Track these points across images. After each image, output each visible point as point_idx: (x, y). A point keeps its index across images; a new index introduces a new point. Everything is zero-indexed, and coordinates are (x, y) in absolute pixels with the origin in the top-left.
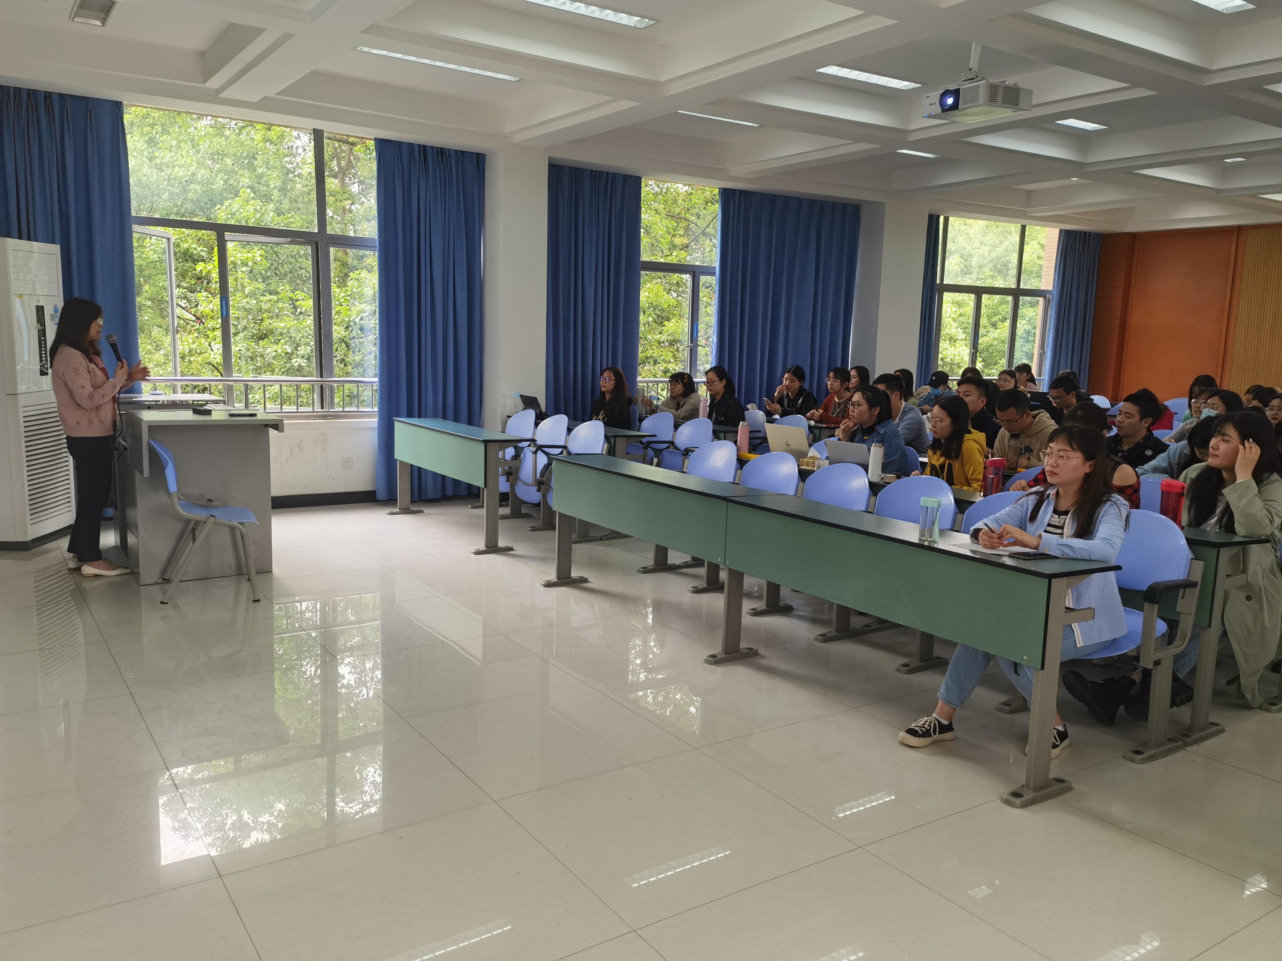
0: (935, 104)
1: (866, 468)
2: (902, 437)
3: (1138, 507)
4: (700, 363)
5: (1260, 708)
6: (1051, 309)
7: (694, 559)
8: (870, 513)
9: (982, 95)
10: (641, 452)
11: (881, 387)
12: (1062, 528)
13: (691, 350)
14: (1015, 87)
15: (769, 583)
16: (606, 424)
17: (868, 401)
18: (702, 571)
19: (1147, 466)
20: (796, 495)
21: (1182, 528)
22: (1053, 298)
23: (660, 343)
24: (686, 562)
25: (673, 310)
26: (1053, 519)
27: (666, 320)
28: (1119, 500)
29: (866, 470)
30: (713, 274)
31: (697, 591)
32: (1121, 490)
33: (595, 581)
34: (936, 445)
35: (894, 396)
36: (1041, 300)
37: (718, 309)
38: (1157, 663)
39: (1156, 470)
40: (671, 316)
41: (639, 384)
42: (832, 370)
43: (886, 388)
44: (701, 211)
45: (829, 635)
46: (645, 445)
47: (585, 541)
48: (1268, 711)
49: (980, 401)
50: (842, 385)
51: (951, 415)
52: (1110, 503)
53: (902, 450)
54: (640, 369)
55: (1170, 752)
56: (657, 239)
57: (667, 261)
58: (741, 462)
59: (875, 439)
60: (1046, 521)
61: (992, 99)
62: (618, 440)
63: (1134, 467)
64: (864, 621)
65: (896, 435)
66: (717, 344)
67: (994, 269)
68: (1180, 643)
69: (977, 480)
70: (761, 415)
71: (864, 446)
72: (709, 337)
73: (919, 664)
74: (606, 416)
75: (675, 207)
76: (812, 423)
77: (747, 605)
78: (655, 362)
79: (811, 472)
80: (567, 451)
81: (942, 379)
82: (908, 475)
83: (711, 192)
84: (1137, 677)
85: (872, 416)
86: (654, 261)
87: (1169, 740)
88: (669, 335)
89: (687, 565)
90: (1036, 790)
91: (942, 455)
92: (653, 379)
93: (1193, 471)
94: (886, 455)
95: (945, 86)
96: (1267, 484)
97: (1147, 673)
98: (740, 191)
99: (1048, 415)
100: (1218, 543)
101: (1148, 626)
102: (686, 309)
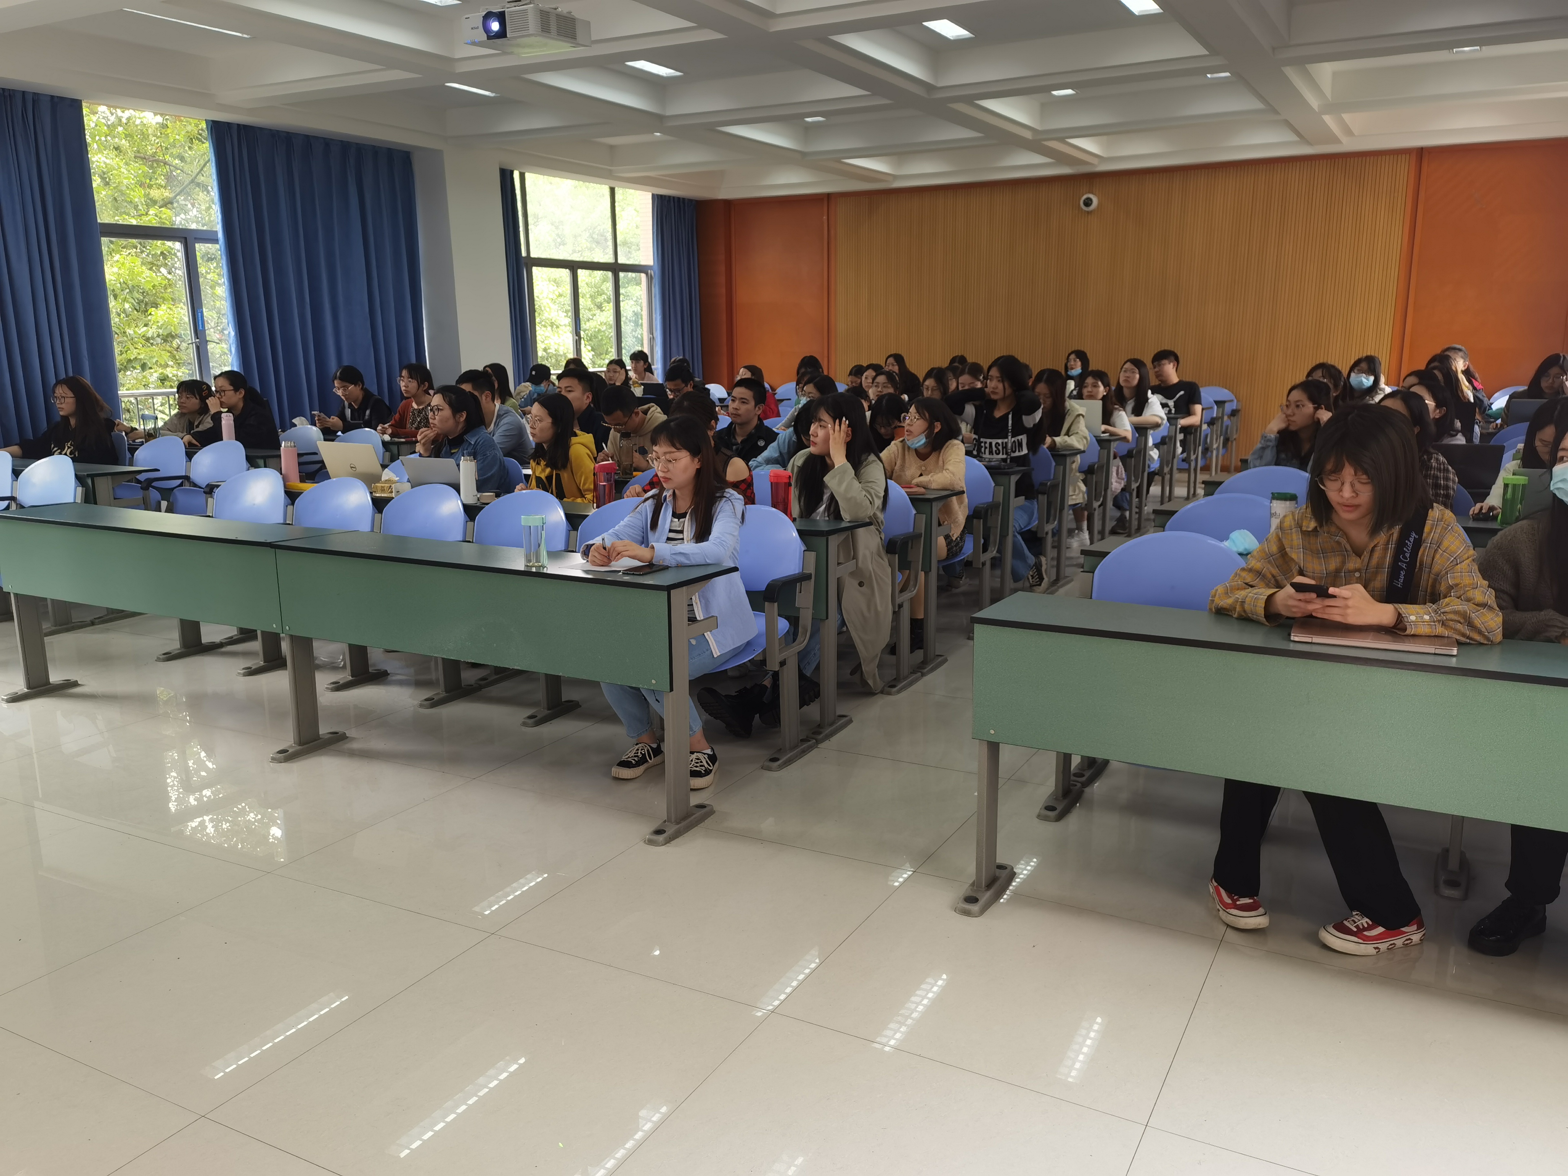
0: (477, 28)
1: (457, 487)
2: (499, 446)
3: (753, 503)
4: (215, 364)
5: (882, 692)
6: (655, 287)
7: (242, 631)
8: (469, 542)
9: (533, 23)
10: (139, 495)
11: (467, 387)
12: (681, 532)
13: (198, 348)
14: (570, 16)
15: (352, 647)
16: (74, 460)
17: (450, 404)
18: (256, 646)
19: (760, 458)
20: (372, 531)
21: (794, 520)
22: (654, 273)
23: (148, 340)
24: (232, 637)
25: (162, 293)
26: (673, 524)
27: (152, 307)
28: (732, 495)
29: (458, 490)
30: (215, 241)
31: (251, 672)
32: (736, 486)
33: (90, 682)
34: (539, 453)
35: (484, 398)
36: (643, 275)
37: (231, 289)
38: (783, 664)
39: (769, 461)
40: (159, 301)
41: (123, 399)
42: (405, 368)
43: (474, 388)
44: (186, 152)
45: (436, 698)
46: (145, 485)
47: (68, 630)
48: (889, 694)
49: (585, 397)
50: (419, 386)
51: (551, 414)
52: (724, 499)
53: (500, 462)
54: (120, 376)
55: (804, 752)
56: (121, 191)
57: (141, 223)
58: (292, 496)
59: (465, 452)
60: (667, 527)
61: (545, 29)
62: (98, 480)
63: (747, 460)
64: (479, 673)
65: (491, 445)
66: (235, 339)
67: (591, 239)
68: (802, 639)
69: (588, 490)
70: (315, 432)
71: (451, 461)
72: (223, 329)
73: (547, 712)
74: (75, 449)
75: (146, 146)
76: (387, 438)
77: (323, 681)
78: (144, 367)
79: (388, 500)
80: (17, 504)
81: (542, 372)
82: (510, 490)
83: (197, 125)
84: (767, 682)
85: (457, 423)
86: (121, 222)
87: (802, 740)
88: (159, 327)
89: (232, 641)
90: (678, 823)
91: (547, 466)
92: (143, 391)
93: (799, 459)
94: (480, 471)
95: (487, 7)
96: (866, 466)
97: (776, 675)
98: (239, 125)
99: (659, 410)
100: (826, 531)
101: (770, 626)
102: (181, 289)
